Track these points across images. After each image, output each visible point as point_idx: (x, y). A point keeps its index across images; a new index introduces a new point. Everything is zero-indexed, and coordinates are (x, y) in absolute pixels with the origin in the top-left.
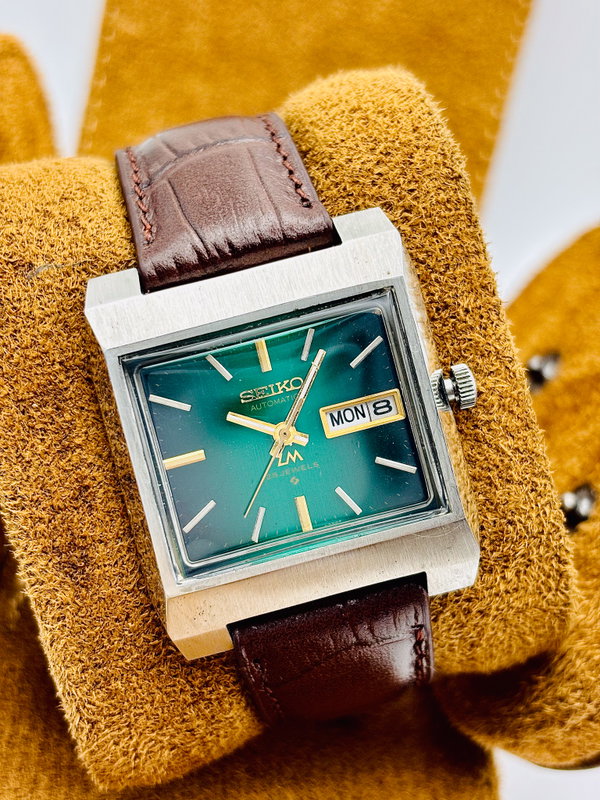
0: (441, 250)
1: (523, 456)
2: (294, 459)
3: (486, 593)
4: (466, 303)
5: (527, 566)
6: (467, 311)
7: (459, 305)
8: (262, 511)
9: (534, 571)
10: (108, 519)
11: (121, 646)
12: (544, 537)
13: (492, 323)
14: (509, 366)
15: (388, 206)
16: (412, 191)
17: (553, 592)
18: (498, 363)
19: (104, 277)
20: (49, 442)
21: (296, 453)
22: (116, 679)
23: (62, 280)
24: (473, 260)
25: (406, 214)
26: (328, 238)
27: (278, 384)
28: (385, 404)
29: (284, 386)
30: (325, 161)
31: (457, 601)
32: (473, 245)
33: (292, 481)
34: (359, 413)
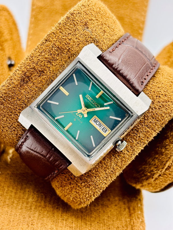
0: (150, 122)
1: (113, 171)
2: (80, 116)
3: (75, 182)
4: (141, 135)
5: (88, 187)
6: (139, 137)
7: (140, 134)
8: (63, 116)
9: (88, 189)
10: (40, 82)
11: (12, 102)
12: (97, 187)
13: (140, 145)
14: (133, 155)
15: (153, 103)
16: (160, 107)
17: (85, 198)
18: (132, 151)
19: (96, 46)
20: (49, 57)
21: (82, 116)
22: (3, 106)
23: (89, 37)
24: (153, 131)
25: (154, 108)
26: (137, 93)
27: (95, 102)
28: (106, 130)
29: (95, 104)
30: (155, 82)
31: (69, 176)
32: (156, 129)
33: (74, 119)
34: (100, 125)
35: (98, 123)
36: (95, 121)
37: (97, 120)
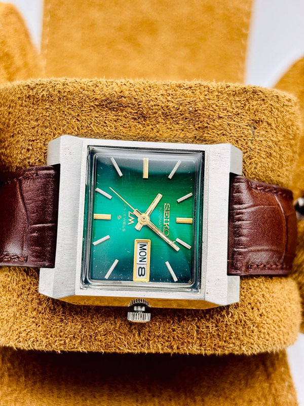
0: (208, 326)
1: (93, 338)
2: (130, 220)
3: (30, 299)
4: (178, 331)
6: (174, 330)
7: (178, 327)
8: (110, 197)
9: (34, 326)
10: (128, 126)
11: (65, 113)
13: (164, 343)
14: (140, 345)
15: (236, 306)
16: (241, 322)
17: (18, 335)
18: (143, 339)
19: (242, 160)
20: (172, 110)
21: (133, 222)
22: (50, 106)
24: (198, 342)
25: (230, 315)
26: (232, 268)
27: (168, 224)
28: (143, 274)
29: (167, 226)
30: (266, 284)
31: (31, 284)
32: (205, 345)
33: (120, 216)
34: (143, 259)
35: (142, 254)
36: (143, 248)
37: (146, 250)
